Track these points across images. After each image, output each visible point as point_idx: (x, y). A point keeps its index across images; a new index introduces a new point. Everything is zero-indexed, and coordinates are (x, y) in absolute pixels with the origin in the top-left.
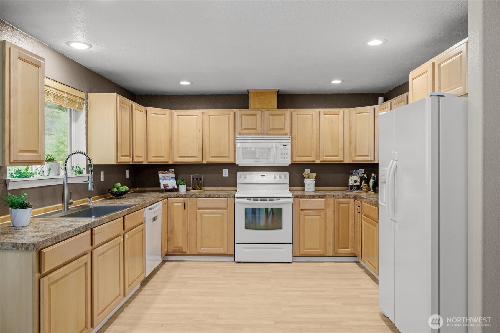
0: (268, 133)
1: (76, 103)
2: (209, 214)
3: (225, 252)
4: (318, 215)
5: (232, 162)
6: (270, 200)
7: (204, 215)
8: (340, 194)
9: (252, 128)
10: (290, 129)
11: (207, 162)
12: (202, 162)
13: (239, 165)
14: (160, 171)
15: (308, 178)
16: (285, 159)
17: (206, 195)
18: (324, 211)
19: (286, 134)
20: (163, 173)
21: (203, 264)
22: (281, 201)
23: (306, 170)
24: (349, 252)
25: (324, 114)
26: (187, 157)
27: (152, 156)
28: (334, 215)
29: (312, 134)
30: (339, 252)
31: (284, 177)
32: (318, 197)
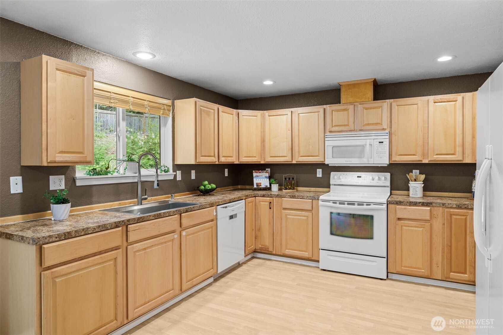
0: (362, 129)
1: (161, 109)
2: (294, 215)
3: (310, 257)
4: (419, 226)
5: (322, 162)
6: (358, 205)
7: (289, 217)
8: (454, 202)
9: (343, 124)
10: (389, 123)
11: (296, 162)
12: (292, 161)
13: (329, 165)
14: (254, 170)
15: (415, 180)
16: (381, 158)
17: (291, 195)
18: (429, 223)
19: (384, 129)
20: (257, 173)
21: (286, 266)
22: (372, 206)
23: (414, 171)
24: (467, 279)
25: (435, 103)
26: (278, 157)
27: (244, 156)
28: (443, 228)
29: (418, 127)
30: (451, 277)
31: (385, 178)
32: (420, 205)
